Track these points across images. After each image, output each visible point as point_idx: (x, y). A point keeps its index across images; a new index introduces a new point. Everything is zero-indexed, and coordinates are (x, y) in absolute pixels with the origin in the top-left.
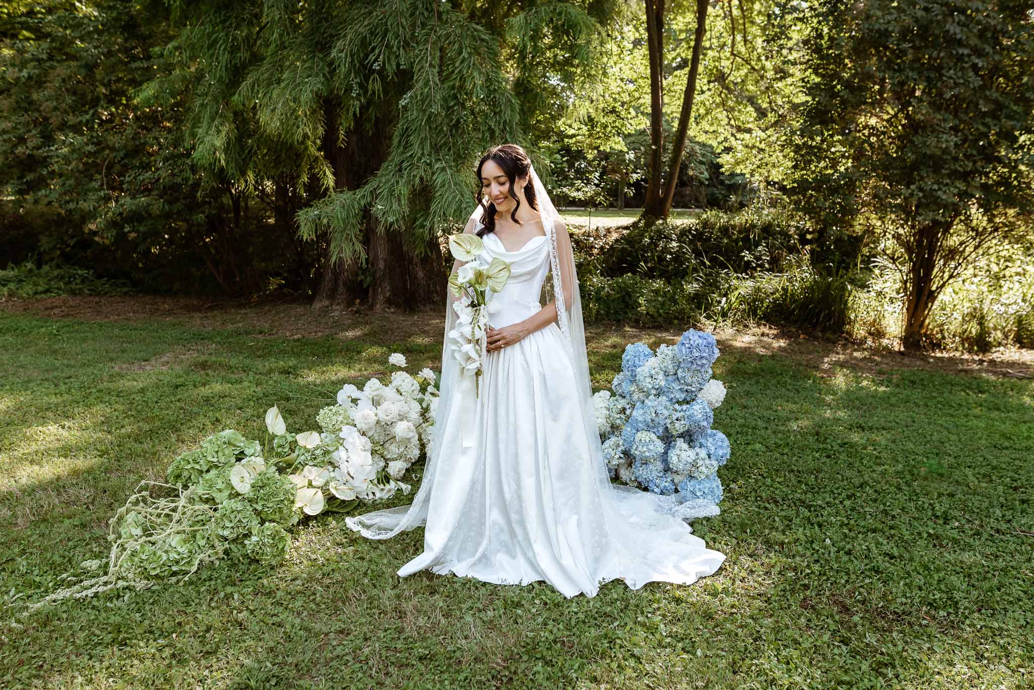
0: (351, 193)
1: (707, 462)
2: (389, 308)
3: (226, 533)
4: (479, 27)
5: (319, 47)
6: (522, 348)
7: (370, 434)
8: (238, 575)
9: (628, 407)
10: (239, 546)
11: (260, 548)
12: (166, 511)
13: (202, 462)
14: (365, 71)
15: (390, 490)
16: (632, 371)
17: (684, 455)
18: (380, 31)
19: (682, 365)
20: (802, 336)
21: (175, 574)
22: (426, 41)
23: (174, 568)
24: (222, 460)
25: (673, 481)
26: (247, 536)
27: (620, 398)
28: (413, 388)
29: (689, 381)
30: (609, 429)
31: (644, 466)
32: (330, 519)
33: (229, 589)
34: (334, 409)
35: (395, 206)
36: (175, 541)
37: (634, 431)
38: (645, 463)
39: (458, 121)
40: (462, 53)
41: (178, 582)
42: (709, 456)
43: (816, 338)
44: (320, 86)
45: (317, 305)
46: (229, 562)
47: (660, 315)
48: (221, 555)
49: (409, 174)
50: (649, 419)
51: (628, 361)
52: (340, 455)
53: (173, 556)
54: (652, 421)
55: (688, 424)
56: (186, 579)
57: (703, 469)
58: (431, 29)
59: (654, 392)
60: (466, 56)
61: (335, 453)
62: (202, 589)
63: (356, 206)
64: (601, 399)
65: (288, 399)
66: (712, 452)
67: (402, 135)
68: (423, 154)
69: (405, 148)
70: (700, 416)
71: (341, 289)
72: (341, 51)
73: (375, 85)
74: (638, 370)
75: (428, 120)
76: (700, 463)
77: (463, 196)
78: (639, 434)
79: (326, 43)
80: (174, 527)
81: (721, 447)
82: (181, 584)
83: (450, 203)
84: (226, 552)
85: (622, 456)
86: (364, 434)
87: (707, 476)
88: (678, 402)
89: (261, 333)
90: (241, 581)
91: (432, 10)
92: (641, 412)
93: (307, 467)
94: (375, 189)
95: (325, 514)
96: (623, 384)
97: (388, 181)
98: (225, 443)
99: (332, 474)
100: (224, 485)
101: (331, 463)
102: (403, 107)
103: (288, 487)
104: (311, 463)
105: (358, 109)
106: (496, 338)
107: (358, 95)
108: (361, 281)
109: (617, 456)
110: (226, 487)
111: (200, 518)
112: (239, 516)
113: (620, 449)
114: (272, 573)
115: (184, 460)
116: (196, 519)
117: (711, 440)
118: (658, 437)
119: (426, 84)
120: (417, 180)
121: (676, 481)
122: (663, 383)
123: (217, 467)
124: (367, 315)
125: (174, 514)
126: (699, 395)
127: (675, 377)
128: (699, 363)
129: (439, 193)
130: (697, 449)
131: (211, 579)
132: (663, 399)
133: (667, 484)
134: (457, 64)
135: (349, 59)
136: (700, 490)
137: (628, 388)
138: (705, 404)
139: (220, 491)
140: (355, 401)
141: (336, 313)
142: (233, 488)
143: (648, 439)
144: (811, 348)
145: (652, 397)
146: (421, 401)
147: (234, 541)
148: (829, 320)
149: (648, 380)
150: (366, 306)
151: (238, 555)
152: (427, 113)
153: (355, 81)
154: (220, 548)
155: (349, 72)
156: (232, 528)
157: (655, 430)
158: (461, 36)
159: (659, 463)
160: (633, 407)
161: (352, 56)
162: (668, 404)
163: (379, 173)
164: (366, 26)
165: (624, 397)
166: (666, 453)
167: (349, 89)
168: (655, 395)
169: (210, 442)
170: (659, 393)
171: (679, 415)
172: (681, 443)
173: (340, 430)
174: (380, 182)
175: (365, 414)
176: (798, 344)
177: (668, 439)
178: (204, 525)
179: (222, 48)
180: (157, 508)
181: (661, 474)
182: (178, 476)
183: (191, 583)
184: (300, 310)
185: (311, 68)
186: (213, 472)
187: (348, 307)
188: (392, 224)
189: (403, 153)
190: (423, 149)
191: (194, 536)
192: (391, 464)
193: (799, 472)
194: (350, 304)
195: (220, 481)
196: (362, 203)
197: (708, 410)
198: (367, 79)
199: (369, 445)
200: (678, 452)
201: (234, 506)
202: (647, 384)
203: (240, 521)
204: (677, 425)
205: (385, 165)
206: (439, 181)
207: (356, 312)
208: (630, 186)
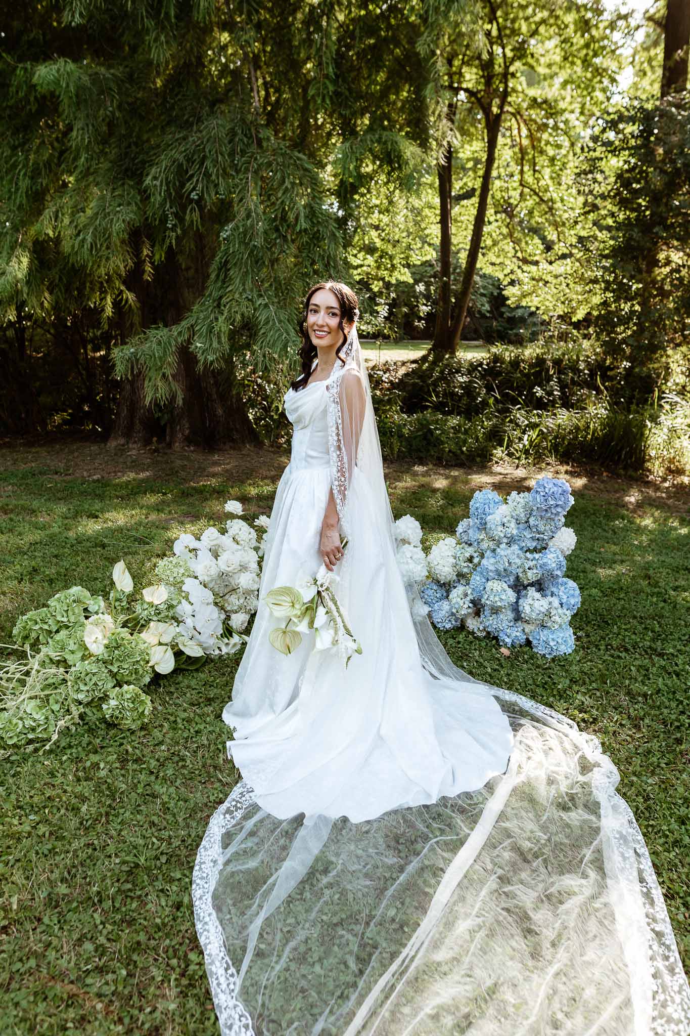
0: (166, 330)
1: (560, 611)
2: (188, 446)
3: (81, 696)
4: (301, 155)
5: (129, 173)
7: (211, 586)
8: (98, 741)
9: (475, 555)
10: (95, 710)
11: (120, 712)
12: (18, 676)
13: (50, 622)
14: (181, 201)
15: (235, 645)
16: (482, 518)
17: (537, 604)
18: (197, 158)
19: (534, 513)
20: (605, 474)
21: (30, 742)
22: (247, 170)
23: (30, 736)
24: (72, 619)
25: (523, 630)
26: (105, 698)
27: (466, 546)
28: (251, 536)
29: (542, 528)
30: (455, 578)
31: (494, 616)
32: (180, 678)
33: (94, 758)
34: (174, 560)
35: (215, 344)
36: (30, 707)
37: (484, 580)
38: (496, 611)
39: (280, 255)
40: (284, 182)
41: (36, 750)
42: (561, 604)
43: (619, 476)
44: (132, 215)
45: (112, 444)
46: (86, 727)
47: (462, 452)
48: (77, 720)
49: (229, 310)
50: (501, 568)
51: (477, 509)
52: (184, 608)
53: (29, 723)
54: (505, 570)
55: (541, 573)
56: (47, 747)
57: (557, 618)
58: (251, 157)
59: (505, 540)
60: (289, 186)
61: (179, 607)
62: (64, 758)
63: (173, 343)
64: (447, 547)
65: (104, 546)
66: (564, 601)
67: (220, 269)
68: (244, 290)
69: (224, 282)
70: (554, 565)
71: (138, 426)
72: (155, 178)
73: (193, 216)
74: (489, 518)
75: (250, 254)
76: (553, 612)
77: (288, 335)
78: (490, 583)
79: (137, 170)
80: (27, 692)
81: (573, 596)
82: (41, 753)
83: (275, 342)
84: (82, 717)
85: (471, 605)
86: (205, 586)
87: (560, 626)
88: (528, 550)
89: (56, 473)
90: (102, 748)
91: (252, 136)
92: (492, 560)
93: (152, 624)
94: (192, 326)
95: (175, 671)
96: (470, 532)
97: (206, 318)
98: (74, 601)
99: (178, 630)
100: (77, 646)
101: (173, 618)
102: (224, 239)
103: (142, 646)
104: (155, 618)
105: (174, 241)
107: (175, 226)
108: (159, 418)
109: (466, 606)
110: (79, 649)
111: (50, 681)
112: (94, 679)
113: (468, 598)
114: (133, 738)
115: (31, 620)
116: (46, 682)
117: (562, 588)
118: (509, 586)
119: (248, 216)
120: (238, 317)
121: (526, 630)
122: (515, 532)
123: (67, 627)
124: (166, 454)
125: (27, 679)
126: (551, 544)
127: (526, 525)
128: (554, 511)
129: (262, 331)
130: (550, 599)
131: (70, 747)
132: (515, 547)
133: (518, 634)
134: (280, 195)
135: (164, 188)
136: (553, 640)
137: (474, 535)
138: (559, 553)
139: (73, 652)
140: (194, 550)
141: (134, 452)
142: (86, 649)
143: (499, 589)
144: (616, 486)
145: (503, 546)
146: (257, 549)
147: (88, 704)
148: (631, 458)
149: (500, 528)
150: (163, 445)
151: (94, 719)
152: (250, 246)
153: (170, 210)
154: (75, 711)
155: (165, 199)
156: (88, 691)
157: (506, 579)
158: (283, 165)
159: (509, 613)
160: (482, 556)
161: (167, 184)
162: (519, 552)
164: (182, 152)
165: (470, 545)
166: (517, 602)
167: (164, 220)
168: (507, 544)
169: (59, 600)
170: (511, 541)
171: (531, 564)
172: (532, 592)
173: (182, 582)
174: (198, 318)
175: (204, 566)
176: (603, 482)
177: (519, 587)
178: (56, 688)
179: (22, 173)
180: (7, 672)
181: (512, 624)
182: (26, 637)
183: (51, 751)
184: (94, 448)
185: (121, 196)
186: (64, 633)
187: (145, 446)
188: (212, 363)
189: (221, 287)
190: (244, 285)
191: (48, 700)
192: (233, 616)
193: (641, 618)
194: (147, 442)
195: (71, 642)
196: (179, 340)
197: (562, 559)
198: (184, 208)
199: (211, 598)
200: (531, 602)
201: (88, 668)
202: (499, 532)
203: (96, 684)
204: (530, 574)
206: (263, 318)
207: (155, 451)
208: (420, 319)
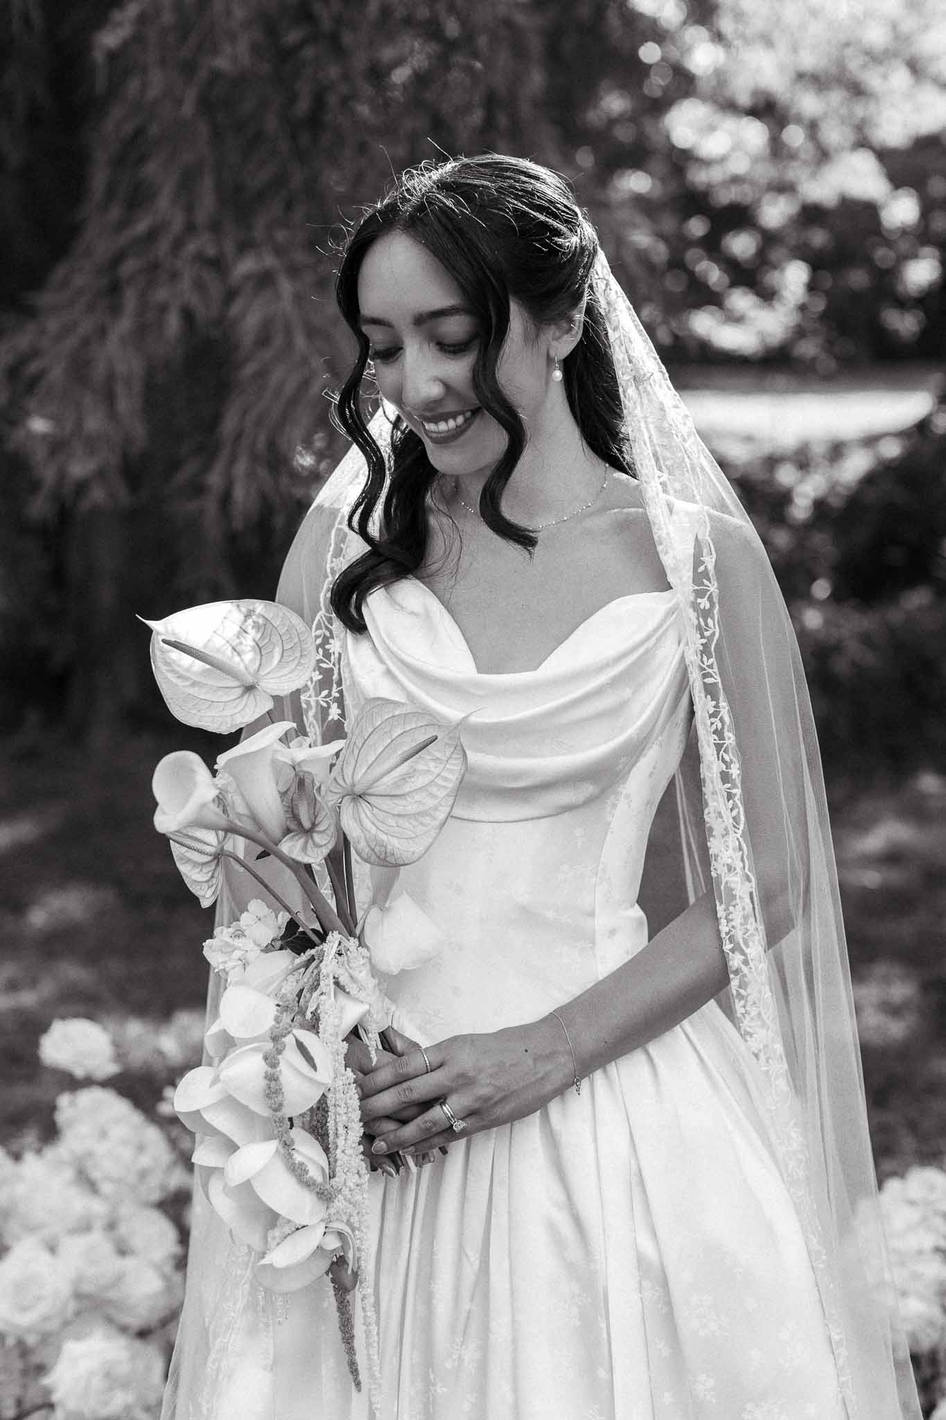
6: (552, 1141)
28: (145, 1161)
35: (94, 422)
39: (319, 103)
49: (143, 296)
67: (119, 162)
68: (190, 228)
75: (206, 105)
94: (24, 358)
97: (67, 330)
102: (112, 56)
106: (422, 1087)
120: (173, 323)
129: (249, 369)
152: (202, 74)
163: (45, 299)
174: (42, 332)
188: (82, 487)
189: (124, 224)
190: (189, 209)
205: (60, 271)
206: (251, 324)
208: (903, 303)
